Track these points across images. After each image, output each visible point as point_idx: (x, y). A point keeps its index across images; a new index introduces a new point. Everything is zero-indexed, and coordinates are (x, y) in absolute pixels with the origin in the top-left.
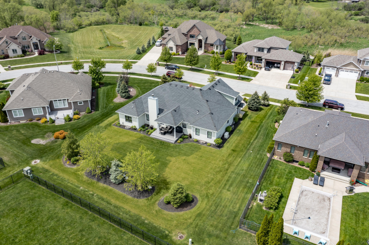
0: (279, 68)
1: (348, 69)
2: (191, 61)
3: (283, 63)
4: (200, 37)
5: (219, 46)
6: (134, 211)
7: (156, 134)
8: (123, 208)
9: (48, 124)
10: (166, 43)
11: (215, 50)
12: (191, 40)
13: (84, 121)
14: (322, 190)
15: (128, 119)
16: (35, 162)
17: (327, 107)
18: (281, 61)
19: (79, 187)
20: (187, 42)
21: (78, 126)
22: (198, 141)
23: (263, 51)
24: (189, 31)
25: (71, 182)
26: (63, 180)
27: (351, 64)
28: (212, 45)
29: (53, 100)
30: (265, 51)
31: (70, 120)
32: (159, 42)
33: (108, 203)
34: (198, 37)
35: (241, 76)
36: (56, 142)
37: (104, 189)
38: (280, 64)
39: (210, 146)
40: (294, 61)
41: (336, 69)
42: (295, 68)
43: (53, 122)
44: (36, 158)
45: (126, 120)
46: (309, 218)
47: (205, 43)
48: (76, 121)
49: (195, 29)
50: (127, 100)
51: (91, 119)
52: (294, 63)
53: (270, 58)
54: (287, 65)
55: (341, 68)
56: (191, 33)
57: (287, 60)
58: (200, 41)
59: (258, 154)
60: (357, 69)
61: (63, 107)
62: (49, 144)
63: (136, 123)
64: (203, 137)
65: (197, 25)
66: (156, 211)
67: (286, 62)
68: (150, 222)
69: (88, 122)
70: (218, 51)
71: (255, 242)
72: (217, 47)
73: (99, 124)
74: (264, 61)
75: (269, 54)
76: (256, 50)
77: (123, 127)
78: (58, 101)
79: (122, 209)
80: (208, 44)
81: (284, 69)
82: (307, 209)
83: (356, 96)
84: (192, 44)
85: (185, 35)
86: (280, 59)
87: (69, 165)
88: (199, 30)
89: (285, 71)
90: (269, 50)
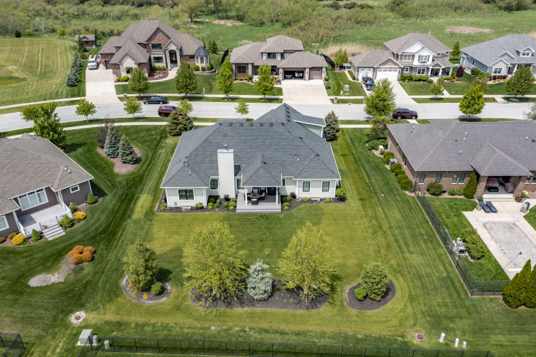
0: (302, 78)
1: (387, 68)
2: (186, 86)
3: (307, 70)
4: (173, 47)
5: (204, 58)
6: (330, 329)
7: (244, 206)
8: (311, 331)
9: (32, 243)
10: (120, 62)
11: (199, 64)
12: (156, 53)
13: (99, 219)
14: (500, 217)
15: (187, 194)
16: (78, 318)
17: (399, 118)
18: (305, 68)
19: (209, 328)
20: (150, 58)
21: (96, 229)
22: (310, 201)
23: (274, 57)
24: (150, 39)
25: (186, 326)
26: (165, 327)
27: (389, 60)
28: (192, 57)
29: (18, 196)
30: (279, 57)
31: (72, 223)
32: (93, 62)
33: (282, 333)
34: (169, 47)
35: (267, 96)
36: (82, 269)
37: (252, 315)
38: (303, 72)
39: (330, 202)
40: (320, 66)
41: (372, 69)
42: (324, 75)
43: (40, 236)
44: (72, 311)
45: (181, 197)
46: (520, 253)
47: (181, 56)
48: (82, 222)
49: (160, 34)
50: (136, 165)
51: (107, 212)
52: (321, 68)
53: (289, 66)
54: (312, 72)
55: (379, 68)
56: (153, 42)
57: (313, 66)
58: (172, 54)
59: (395, 195)
60: (397, 66)
61: (39, 204)
62: (72, 277)
63: (201, 199)
64: (316, 192)
65: (161, 28)
66: (357, 316)
67: (312, 69)
68: (366, 336)
69: (108, 217)
70: (204, 65)
71: (502, 304)
72: (202, 59)
73: (130, 217)
74: (281, 71)
75: (284, 61)
76: (265, 57)
77: (178, 209)
78: (28, 196)
79: (311, 334)
80: (186, 56)
81: (309, 79)
82: (508, 244)
83: (413, 99)
84: (159, 59)
85: (144, 46)
86: (303, 66)
87: (149, 299)
88: (167, 36)
89: (311, 81)
90: (282, 55)
